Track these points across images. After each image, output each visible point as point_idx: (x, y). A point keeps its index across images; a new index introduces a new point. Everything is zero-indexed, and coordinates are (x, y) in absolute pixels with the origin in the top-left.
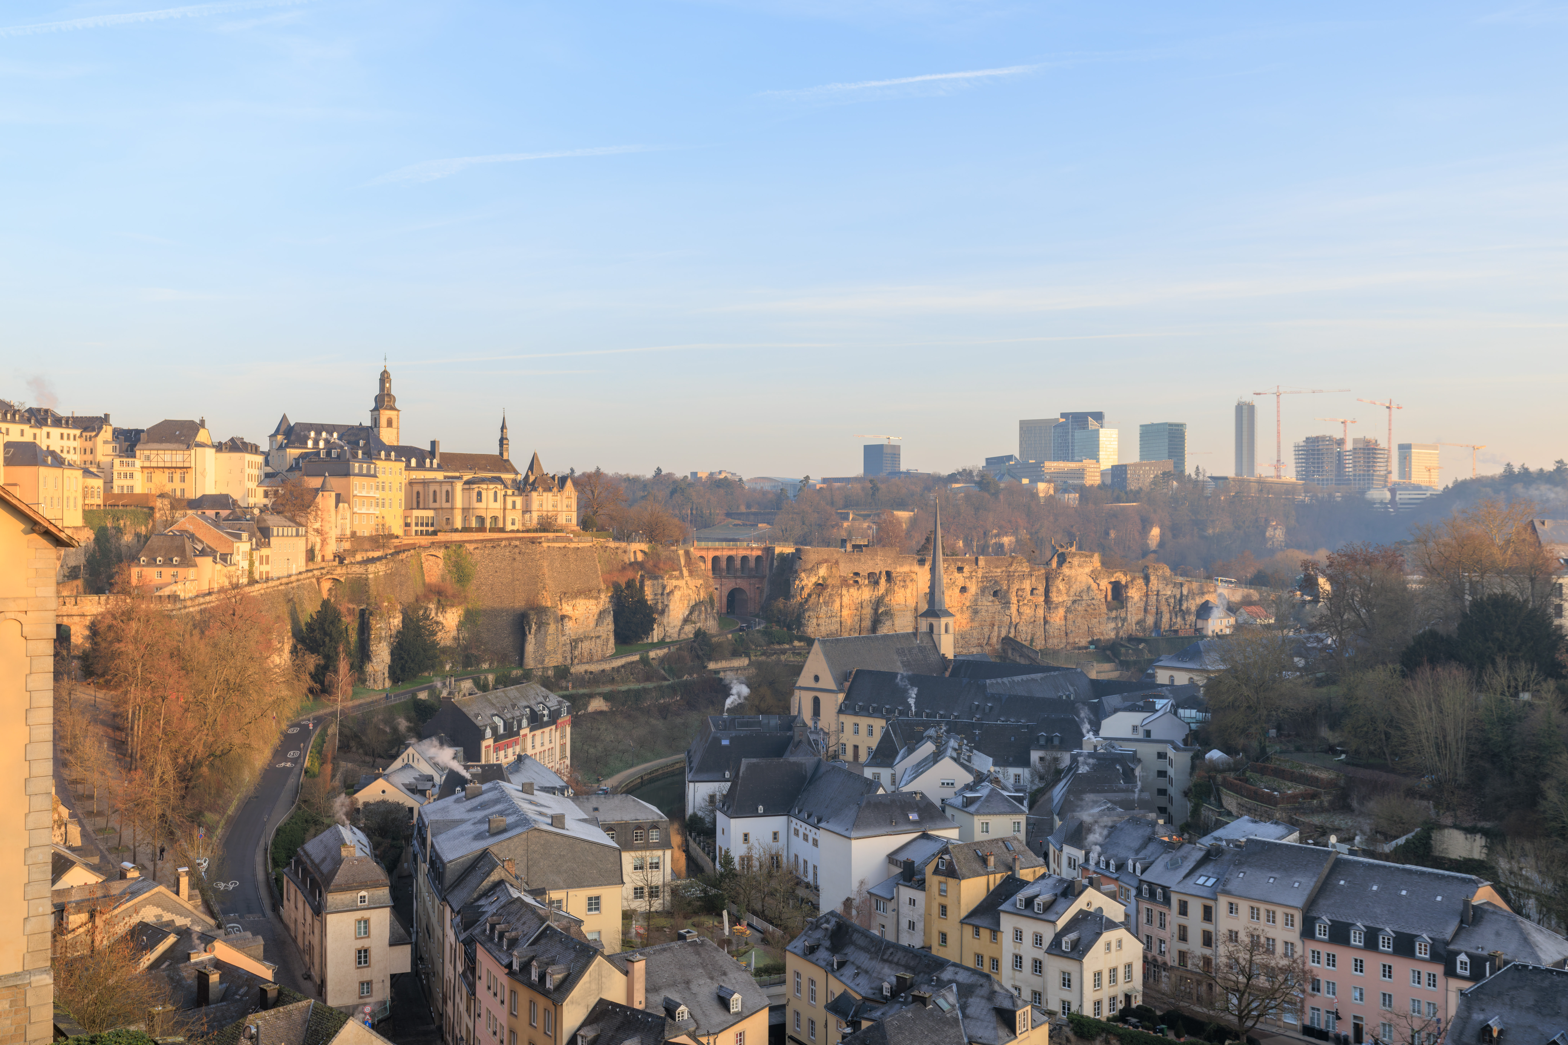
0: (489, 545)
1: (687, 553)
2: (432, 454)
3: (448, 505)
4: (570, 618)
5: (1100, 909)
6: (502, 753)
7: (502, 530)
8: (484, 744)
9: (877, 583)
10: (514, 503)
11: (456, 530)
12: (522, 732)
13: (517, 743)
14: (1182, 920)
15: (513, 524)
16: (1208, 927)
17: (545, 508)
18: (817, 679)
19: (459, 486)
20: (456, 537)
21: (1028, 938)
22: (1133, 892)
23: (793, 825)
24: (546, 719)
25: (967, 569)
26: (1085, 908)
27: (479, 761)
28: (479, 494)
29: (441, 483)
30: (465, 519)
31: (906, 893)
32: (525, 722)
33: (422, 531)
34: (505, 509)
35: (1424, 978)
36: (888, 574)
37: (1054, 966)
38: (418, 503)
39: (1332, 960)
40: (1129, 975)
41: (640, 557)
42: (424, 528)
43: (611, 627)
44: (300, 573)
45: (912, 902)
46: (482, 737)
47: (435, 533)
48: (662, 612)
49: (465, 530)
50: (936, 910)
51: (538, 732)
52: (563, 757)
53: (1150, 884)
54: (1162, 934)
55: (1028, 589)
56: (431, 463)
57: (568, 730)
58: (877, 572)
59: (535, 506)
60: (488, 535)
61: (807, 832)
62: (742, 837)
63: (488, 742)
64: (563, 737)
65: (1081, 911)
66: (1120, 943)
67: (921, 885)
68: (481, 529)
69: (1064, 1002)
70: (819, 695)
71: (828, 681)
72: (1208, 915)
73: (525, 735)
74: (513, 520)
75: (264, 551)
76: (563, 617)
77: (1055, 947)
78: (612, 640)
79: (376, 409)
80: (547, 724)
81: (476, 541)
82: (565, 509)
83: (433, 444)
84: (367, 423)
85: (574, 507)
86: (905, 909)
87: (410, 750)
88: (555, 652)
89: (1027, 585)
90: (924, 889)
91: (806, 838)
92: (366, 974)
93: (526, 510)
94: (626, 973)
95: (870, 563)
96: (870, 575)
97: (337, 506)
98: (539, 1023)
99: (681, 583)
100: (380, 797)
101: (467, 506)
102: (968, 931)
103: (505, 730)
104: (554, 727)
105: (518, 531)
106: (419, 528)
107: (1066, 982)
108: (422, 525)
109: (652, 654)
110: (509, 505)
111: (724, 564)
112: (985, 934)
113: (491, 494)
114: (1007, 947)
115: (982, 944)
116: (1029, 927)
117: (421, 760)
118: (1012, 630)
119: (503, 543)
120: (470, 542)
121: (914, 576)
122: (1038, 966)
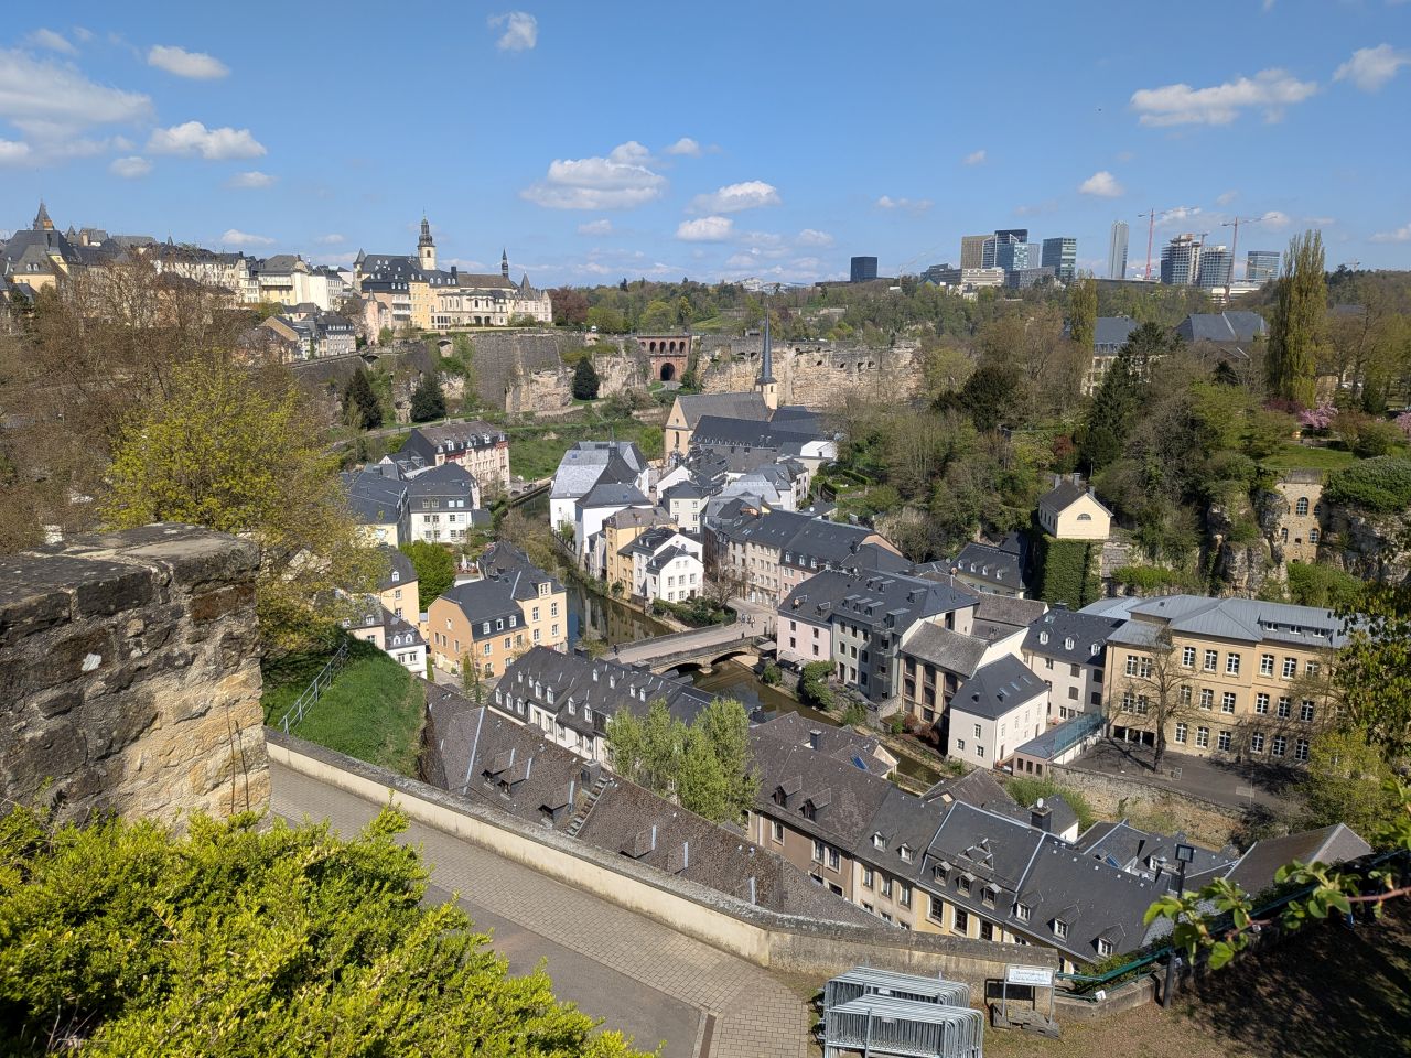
0: (482, 335)
1: (628, 340)
2: (452, 275)
3: (459, 309)
4: (537, 382)
5: (682, 546)
7: (492, 326)
8: (437, 456)
9: (757, 360)
10: (501, 308)
11: (463, 326)
12: (469, 450)
13: (463, 456)
15: (501, 320)
16: (744, 556)
17: (529, 310)
18: (677, 420)
19: (464, 297)
20: (463, 329)
21: (644, 560)
24: (488, 443)
26: (672, 544)
29: (454, 295)
30: (469, 319)
31: (600, 537)
32: (471, 445)
39: (792, 573)
40: (693, 580)
41: (594, 343)
42: (445, 324)
43: (568, 388)
44: (350, 353)
46: (437, 452)
47: (450, 327)
48: (607, 379)
49: (469, 325)
50: (608, 546)
51: (481, 453)
52: (503, 465)
53: (723, 534)
56: (451, 281)
57: (507, 450)
58: (758, 352)
59: (522, 310)
60: (483, 329)
62: (558, 510)
63: (440, 455)
64: (502, 455)
65: (671, 547)
66: (687, 563)
68: (479, 324)
70: (678, 431)
71: (684, 423)
72: (744, 551)
73: (471, 452)
76: (532, 381)
77: (649, 565)
78: (570, 395)
79: (420, 244)
80: (489, 447)
81: (477, 332)
82: (543, 311)
83: (453, 268)
84: (412, 255)
85: (550, 309)
87: (386, 458)
88: (525, 404)
90: (605, 535)
95: (752, 346)
99: (619, 360)
101: (469, 310)
102: (621, 557)
103: (454, 448)
104: (494, 449)
105: (502, 326)
107: (655, 582)
109: (594, 405)
111: (658, 347)
112: (627, 558)
113: (484, 302)
114: (636, 564)
115: (626, 563)
118: (854, 391)
119: (492, 334)
120: (471, 333)
121: (784, 355)
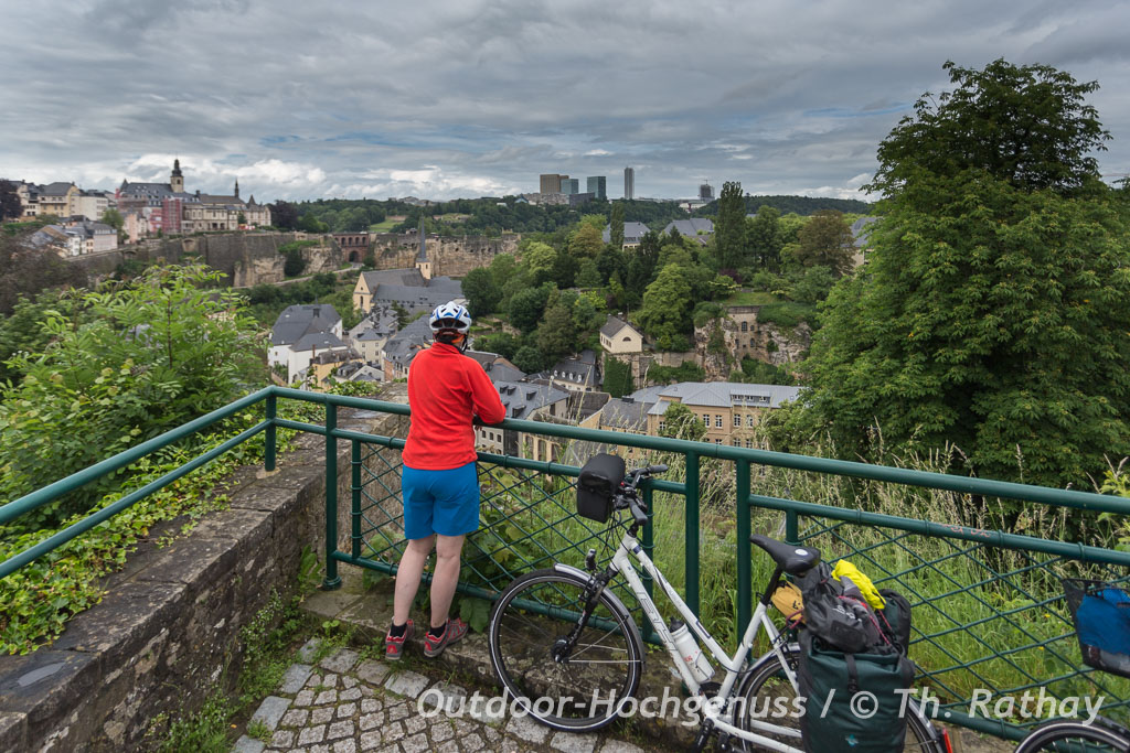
0: (218, 235)
2: (196, 196)
4: (258, 266)
7: (226, 229)
9: (416, 248)
10: (233, 217)
17: (254, 219)
18: (362, 289)
28: (214, 214)
29: (197, 209)
30: (208, 225)
34: (228, 220)
41: (302, 239)
42: (189, 229)
43: (282, 269)
56: (195, 200)
58: (416, 244)
60: (219, 231)
62: (275, 354)
68: (216, 228)
70: (363, 295)
71: (366, 290)
74: (233, 225)
75: (89, 241)
76: (255, 265)
78: (283, 273)
79: (173, 176)
82: (265, 219)
83: (197, 191)
84: (169, 182)
88: (251, 280)
97: (138, 220)
101: (209, 219)
108: (187, 227)
109: (300, 280)
110: (231, 218)
111: (347, 241)
113: (221, 213)
118: (480, 266)
119: (225, 235)
121: (434, 244)
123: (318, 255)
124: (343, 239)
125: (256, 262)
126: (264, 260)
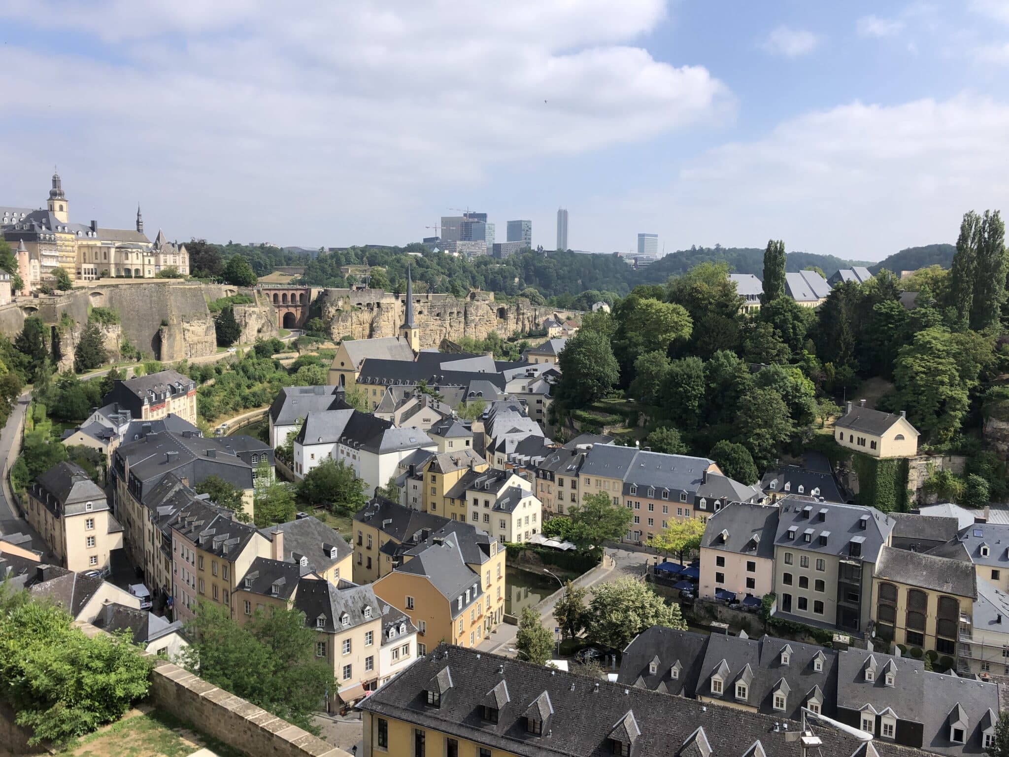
0: (135, 287)
1: (259, 291)
2: (93, 229)
3: (106, 261)
4: (189, 330)
5: (519, 485)
6: (155, 413)
7: (142, 277)
8: (144, 408)
9: (372, 309)
10: (149, 260)
11: (112, 277)
12: (166, 400)
13: (163, 407)
14: (560, 489)
15: (150, 273)
16: (574, 491)
17: (168, 264)
18: (343, 364)
19: (113, 251)
20: (113, 281)
21: (481, 503)
22: (534, 475)
23: (340, 448)
24: (181, 392)
25: (422, 300)
26: (511, 485)
27: (141, 417)
28: (127, 254)
29: (100, 248)
30: (118, 270)
31: (411, 482)
32: (168, 394)
33: (89, 278)
34: (143, 265)
35: (684, 511)
36: (378, 304)
37: (496, 517)
38: (85, 259)
39: (638, 505)
40: (535, 519)
42: (90, 276)
43: (215, 335)
44: (8, 304)
45: (415, 487)
46: (141, 403)
47: (98, 279)
48: (245, 327)
49: (119, 277)
50: (429, 491)
51: (176, 400)
52: (192, 414)
53: (543, 471)
54: (550, 496)
55: (456, 312)
56: (92, 235)
57: (195, 398)
58: (372, 303)
59: (162, 263)
60: (133, 281)
61: (349, 451)
62: (310, 456)
63: (146, 407)
64: (192, 401)
65: (510, 487)
66: (530, 503)
67: (421, 478)
68: (129, 276)
69: (501, 536)
70: (343, 373)
71: (349, 366)
72: (574, 486)
73: (169, 402)
74: (149, 271)
76: (184, 330)
77: (497, 508)
78: (215, 343)
79: (51, 199)
80: (181, 395)
81: (126, 284)
82: (181, 264)
83: (93, 222)
85: (187, 263)
86: (411, 491)
87: (96, 413)
88: (180, 351)
89: (455, 310)
90: (422, 480)
91: (348, 454)
92: (94, 552)
93: (157, 265)
94: (271, 541)
95: (367, 298)
96: (368, 305)
97: (30, 261)
98: (220, 573)
99: (255, 309)
100: (80, 442)
101: (118, 262)
102: (448, 501)
103: (156, 399)
104: (186, 396)
105: (153, 278)
106: (87, 276)
107: (503, 525)
108: (89, 274)
110: (146, 262)
111: (280, 298)
112: (457, 502)
113: (135, 255)
114: (470, 508)
115: (457, 508)
116: (482, 497)
117: (104, 418)
118: (447, 335)
119: (144, 285)
120: (122, 284)
121: (393, 305)
122: (487, 517)
123: (254, 316)
124: (276, 296)
125: (186, 325)
126: (195, 323)
